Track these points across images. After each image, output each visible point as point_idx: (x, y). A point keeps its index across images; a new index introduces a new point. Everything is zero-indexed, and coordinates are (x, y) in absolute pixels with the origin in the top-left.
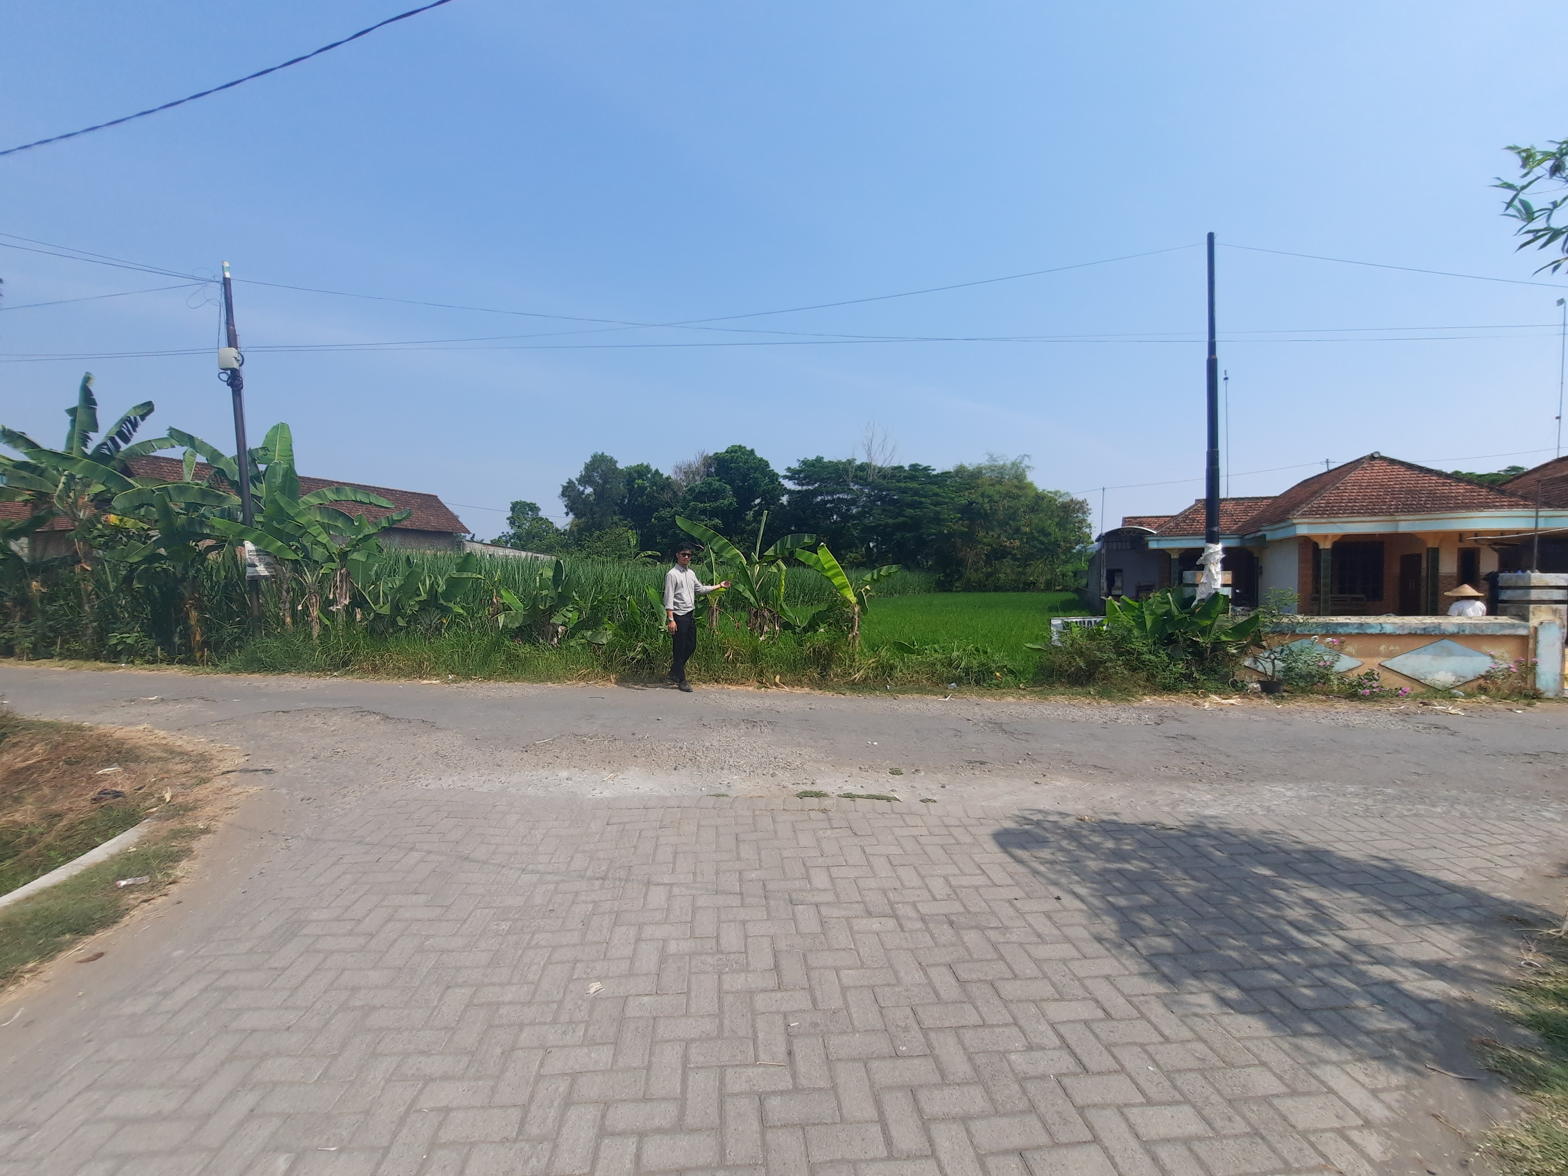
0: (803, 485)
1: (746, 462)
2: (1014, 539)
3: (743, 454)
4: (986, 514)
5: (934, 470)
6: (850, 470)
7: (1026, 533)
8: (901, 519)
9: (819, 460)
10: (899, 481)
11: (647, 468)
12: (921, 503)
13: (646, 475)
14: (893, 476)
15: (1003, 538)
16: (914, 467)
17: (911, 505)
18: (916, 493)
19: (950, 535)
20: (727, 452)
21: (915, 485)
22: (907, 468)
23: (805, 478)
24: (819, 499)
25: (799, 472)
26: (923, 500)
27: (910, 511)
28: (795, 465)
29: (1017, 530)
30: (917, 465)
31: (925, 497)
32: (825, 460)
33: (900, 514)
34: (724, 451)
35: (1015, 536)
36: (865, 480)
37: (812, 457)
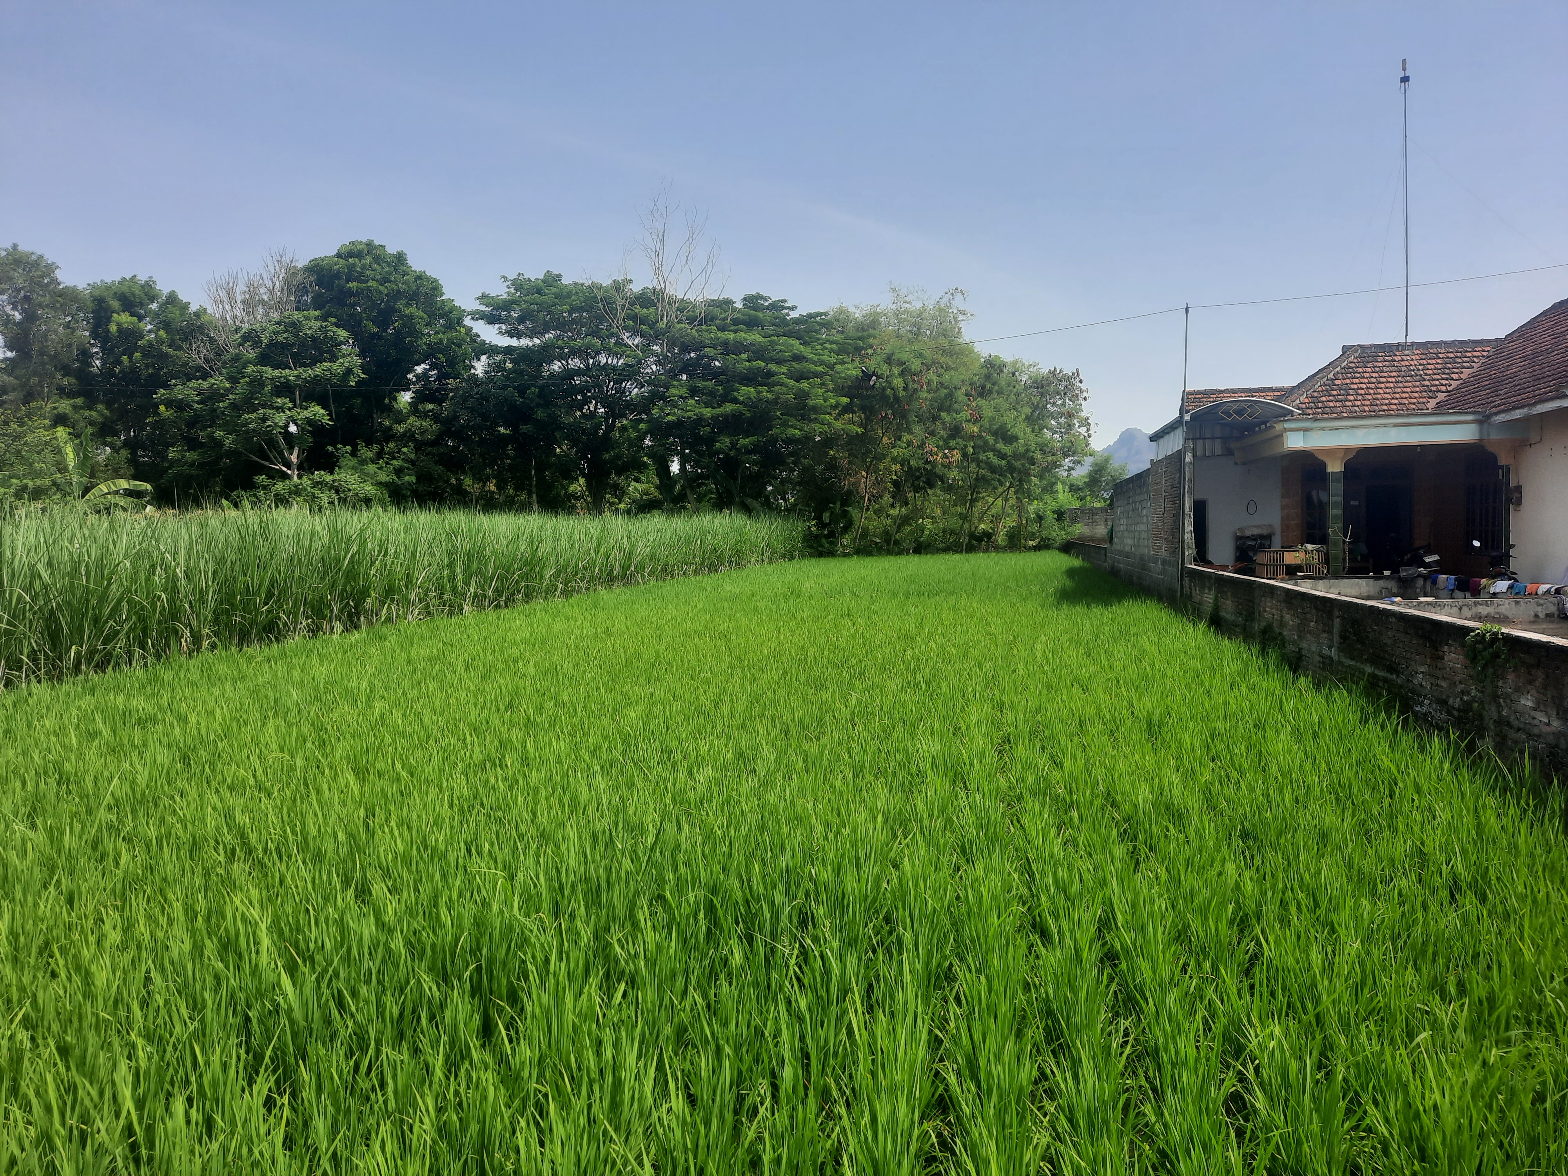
0: (519, 335)
1: (385, 280)
2: (951, 449)
3: (377, 260)
4: (897, 399)
5: (793, 308)
6: (620, 302)
7: (972, 437)
8: (729, 408)
9: (552, 280)
10: (722, 329)
11: (149, 292)
12: (770, 374)
13: (141, 305)
14: (708, 319)
15: (930, 446)
16: (752, 301)
17: (749, 379)
18: (758, 353)
19: (829, 441)
20: (339, 255)
21: (754, 337)
22: (739, 305)
23: (521, 320)
24: (556, 366)
25: (507, 305)
26: (773, 367)
27: (746, 392)
28: (500, 291)
29: (956, 431)
30: (759, 297)
31: (779, 362)
32: (565, 281)
33: (727, 398)
34: (334, 252)
35: (952, 443)
36: (652, 325)
37: (535, 274)
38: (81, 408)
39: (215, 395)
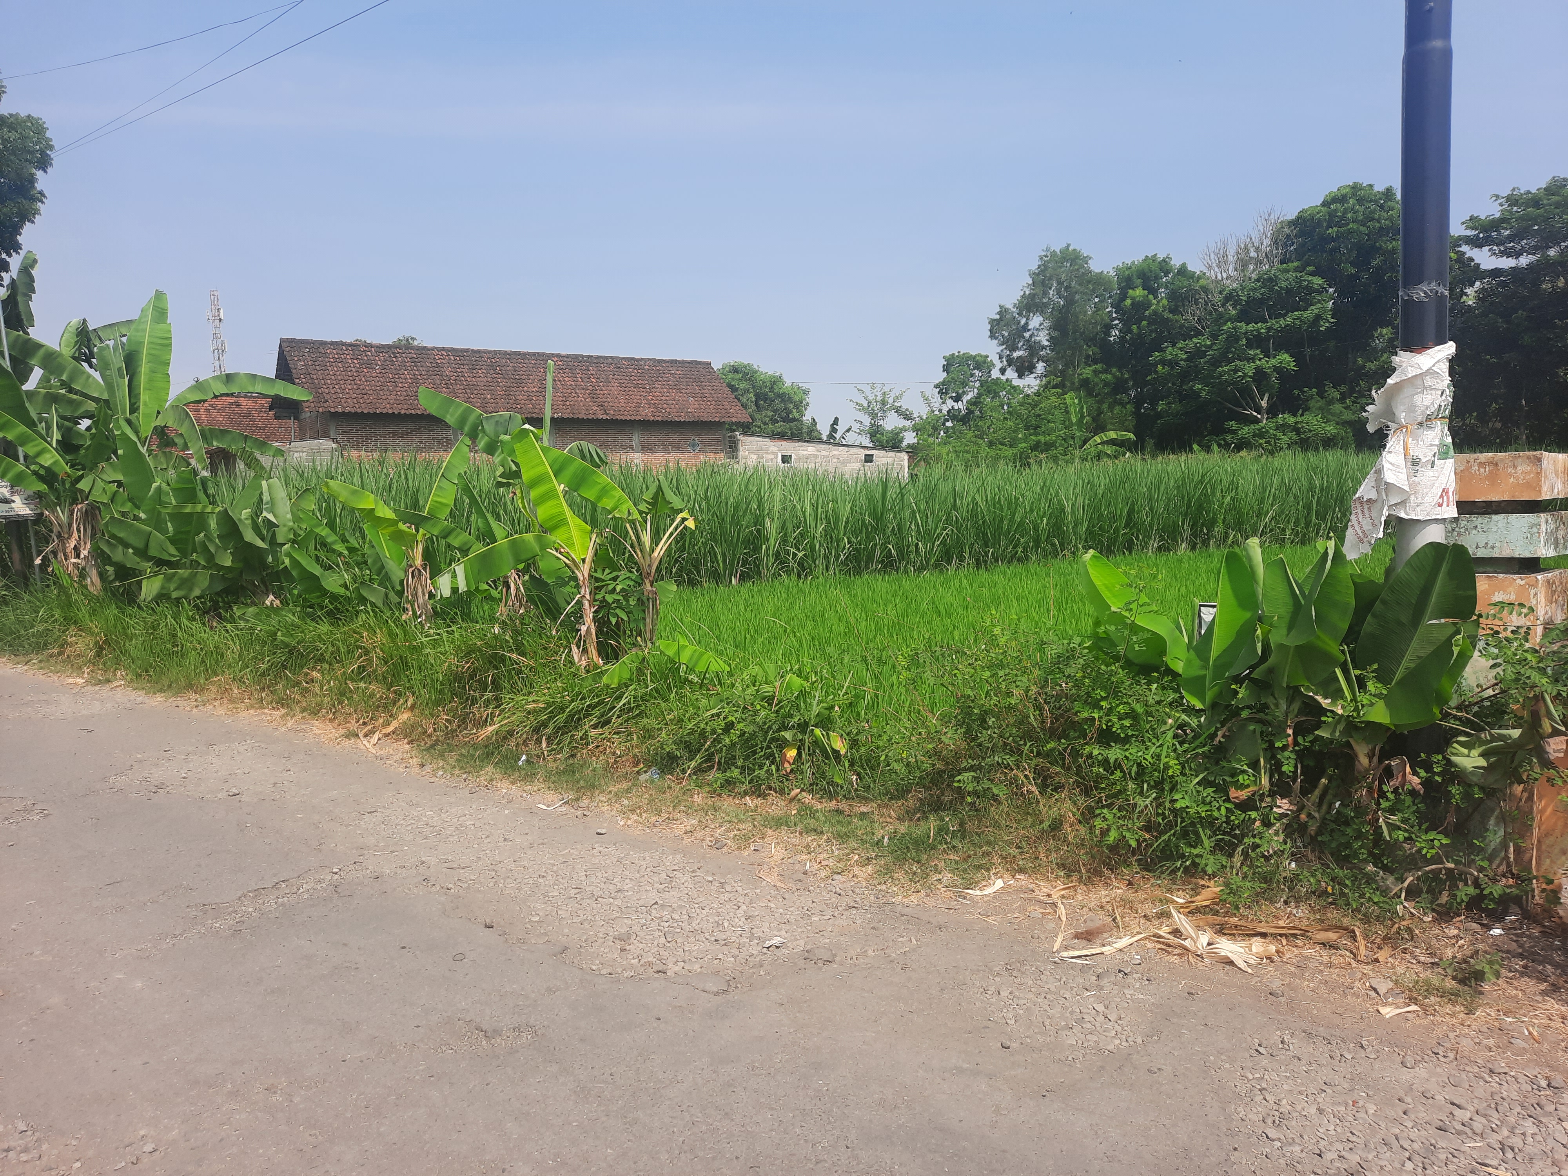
1: (1367, 220)
11: (1164, 266)
13: (1156, 279)
20: (1325, 204)
23: (1516, 238)
34: (1319, 202)
38: (1100, 372)
39: (1199, 353)
